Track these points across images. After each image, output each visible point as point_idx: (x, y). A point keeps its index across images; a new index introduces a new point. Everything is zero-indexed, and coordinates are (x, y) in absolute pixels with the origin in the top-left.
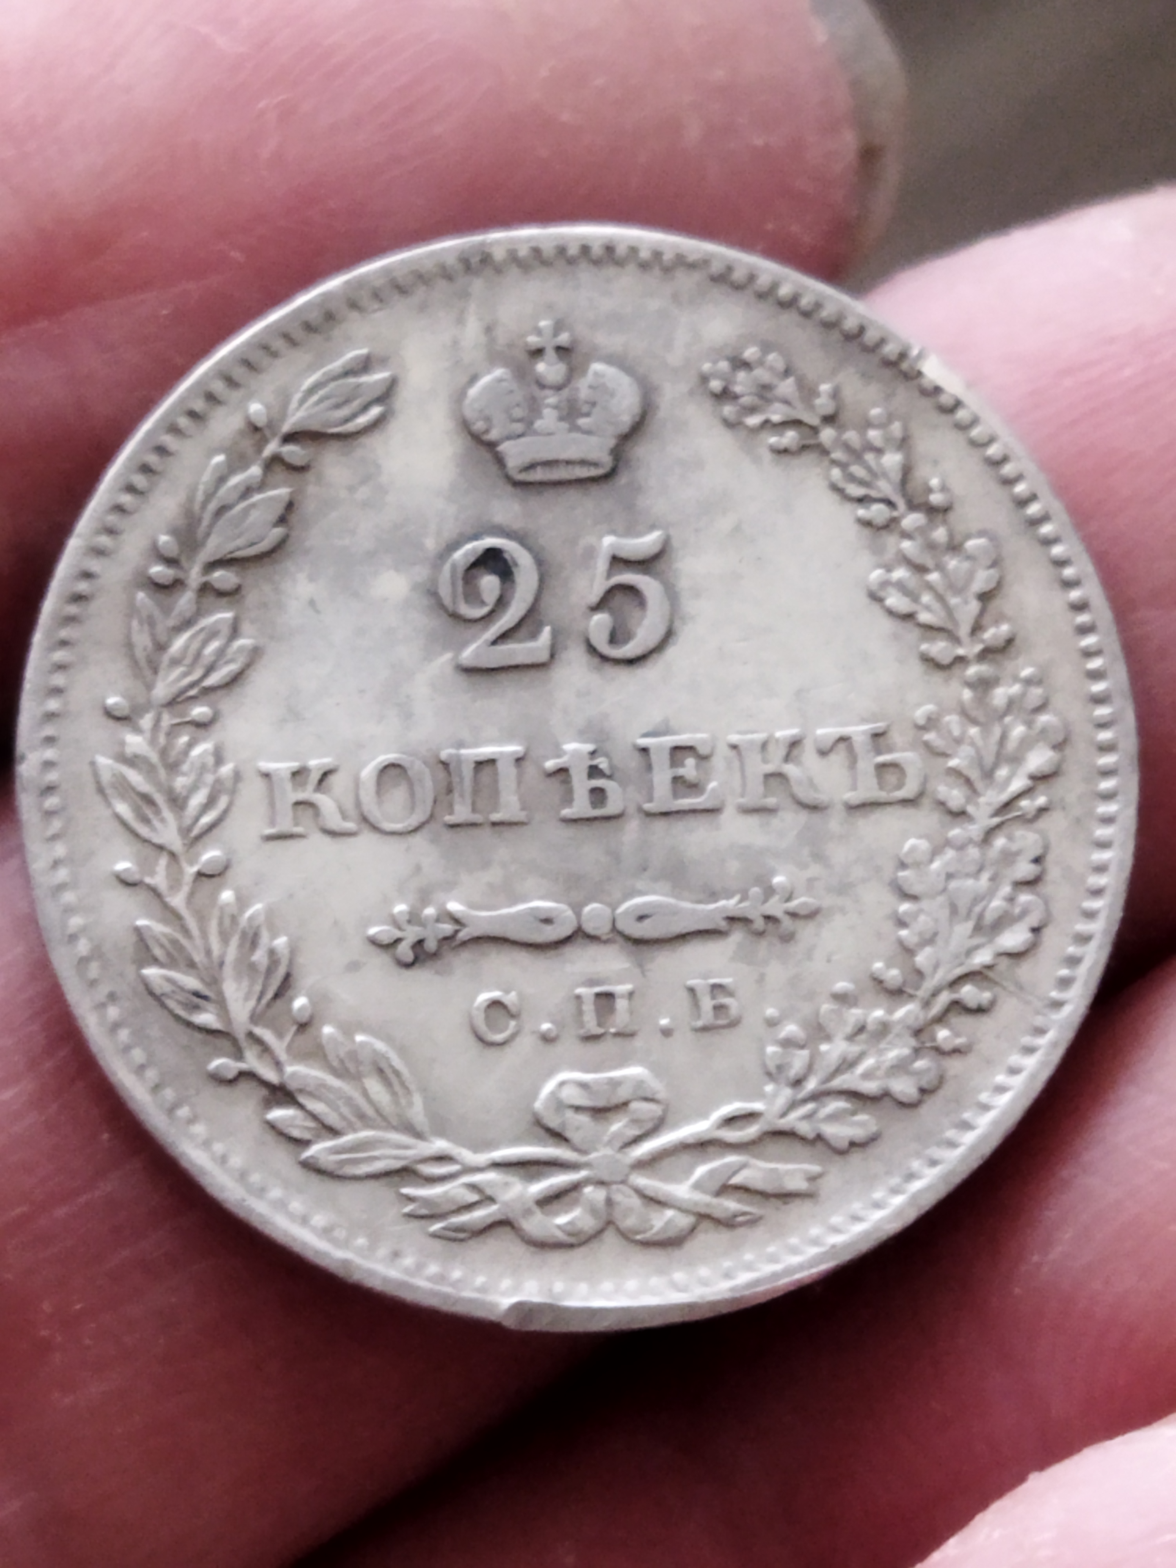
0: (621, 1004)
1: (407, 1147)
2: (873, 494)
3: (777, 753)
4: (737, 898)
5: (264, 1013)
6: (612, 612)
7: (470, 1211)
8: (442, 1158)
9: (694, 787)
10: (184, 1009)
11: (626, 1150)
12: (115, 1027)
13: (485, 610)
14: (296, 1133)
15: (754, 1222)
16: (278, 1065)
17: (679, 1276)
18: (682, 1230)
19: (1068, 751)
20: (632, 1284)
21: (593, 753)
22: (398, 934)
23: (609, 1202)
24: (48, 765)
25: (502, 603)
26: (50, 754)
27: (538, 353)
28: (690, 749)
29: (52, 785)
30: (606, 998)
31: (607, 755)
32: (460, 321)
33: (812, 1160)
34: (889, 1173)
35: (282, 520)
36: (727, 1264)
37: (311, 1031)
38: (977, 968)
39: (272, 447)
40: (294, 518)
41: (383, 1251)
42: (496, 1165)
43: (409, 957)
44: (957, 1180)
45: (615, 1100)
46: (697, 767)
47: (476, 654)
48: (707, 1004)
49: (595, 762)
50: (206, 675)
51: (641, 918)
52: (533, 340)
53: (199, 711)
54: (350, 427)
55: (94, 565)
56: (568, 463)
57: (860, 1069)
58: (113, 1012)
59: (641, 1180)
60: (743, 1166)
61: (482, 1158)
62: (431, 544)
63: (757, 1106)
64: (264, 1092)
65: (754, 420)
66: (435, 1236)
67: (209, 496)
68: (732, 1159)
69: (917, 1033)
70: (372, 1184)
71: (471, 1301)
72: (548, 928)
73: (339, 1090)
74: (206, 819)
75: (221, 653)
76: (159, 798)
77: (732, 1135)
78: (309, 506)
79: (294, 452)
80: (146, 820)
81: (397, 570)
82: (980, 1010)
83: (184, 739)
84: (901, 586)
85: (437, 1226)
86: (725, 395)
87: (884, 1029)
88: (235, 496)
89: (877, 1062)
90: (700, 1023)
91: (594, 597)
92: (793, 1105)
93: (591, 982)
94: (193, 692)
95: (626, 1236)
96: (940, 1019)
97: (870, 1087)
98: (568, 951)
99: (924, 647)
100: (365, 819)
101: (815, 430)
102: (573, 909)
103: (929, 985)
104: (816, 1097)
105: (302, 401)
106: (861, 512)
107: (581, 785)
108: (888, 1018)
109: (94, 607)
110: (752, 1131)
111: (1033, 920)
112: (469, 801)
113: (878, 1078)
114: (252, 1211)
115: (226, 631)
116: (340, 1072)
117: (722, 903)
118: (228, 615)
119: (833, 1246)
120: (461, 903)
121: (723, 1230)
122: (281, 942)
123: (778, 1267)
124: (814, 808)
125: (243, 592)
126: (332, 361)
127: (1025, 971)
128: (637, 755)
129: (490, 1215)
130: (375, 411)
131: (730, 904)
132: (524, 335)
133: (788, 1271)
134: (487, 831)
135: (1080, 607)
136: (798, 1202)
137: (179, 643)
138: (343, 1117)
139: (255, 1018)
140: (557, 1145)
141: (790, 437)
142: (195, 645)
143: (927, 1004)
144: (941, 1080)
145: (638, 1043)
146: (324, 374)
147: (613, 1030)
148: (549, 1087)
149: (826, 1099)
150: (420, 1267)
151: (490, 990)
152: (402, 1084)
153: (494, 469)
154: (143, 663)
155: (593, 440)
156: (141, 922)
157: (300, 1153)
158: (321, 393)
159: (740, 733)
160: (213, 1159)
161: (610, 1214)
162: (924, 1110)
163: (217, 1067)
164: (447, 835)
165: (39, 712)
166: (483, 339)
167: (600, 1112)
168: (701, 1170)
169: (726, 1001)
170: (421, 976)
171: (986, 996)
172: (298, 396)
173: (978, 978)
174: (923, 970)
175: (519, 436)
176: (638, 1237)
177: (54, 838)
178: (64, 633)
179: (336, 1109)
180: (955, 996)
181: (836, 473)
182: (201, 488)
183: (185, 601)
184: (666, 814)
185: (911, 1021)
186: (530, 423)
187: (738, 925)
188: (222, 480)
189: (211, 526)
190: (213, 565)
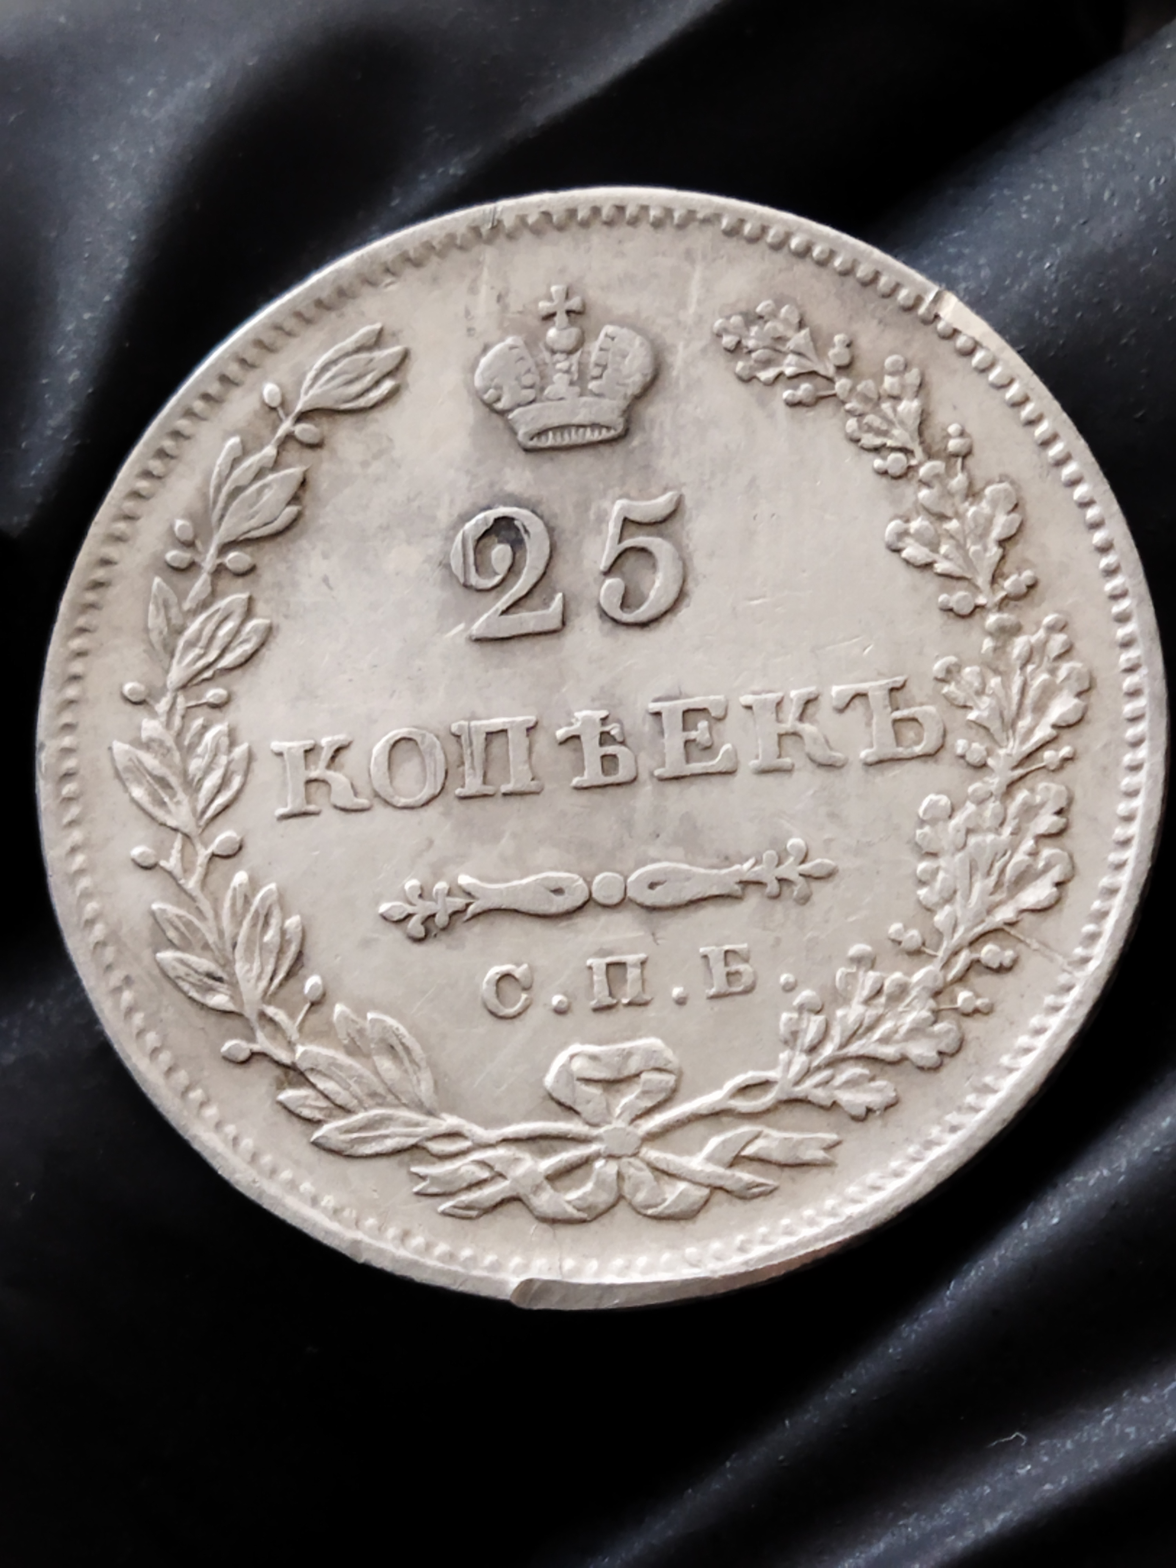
0: (633, 973)
1: (417, 1124)
2: (890, 443)
3: (791, 713)
4: (751, 861)
5: (275, 994)
6: (623, 576)
7: (481, 1189)
8: (453, 1135)
9: (709, 749)
10: (197, 991)
11: (639, 1122)
12: (130, 1011)
13: (497, 579)
14: (306, 1112)
15: (770, 1192)
16: (291, 1046)
17: (691, 1251)
18: (694, 1203)
19: (1094, 697)
20: (642, 1261)
21: (604, 720)
22: (410, 909)
23: (620, 1176)
24: (67, 751)
25: (513, 570)
26: (67, 741)
27: (549, 317)
28: (702, 711)
29: (71, 772)
30: (616, 968)
31: (619, 721)
32: (473, 290)
33: (831, 1129)
34: (908, 1141)
35: (295, 499)
36: (740, 1238)
37: (324, 1009)
38: (1000, 925)
39: (286, 426)
40: (307, 497)
41: (392, 1232)
42: (506, 1141)
43: (420, 932)
44: (979, 1144)
45: (626, 1073)
46: (710, 729)
47: (488, 623)
48: (719, 970)
49: (607, 729)
50: (221, 656)
51: (652, 886)
52: (544, 306)
53: (213, 693)
54: (362, 402)
55: (112, 551)
56: (579, 426)
57: (877, 1034)
58: (127, 996)
59: (652, 1153)
60: (757, 1136)
61: (494, 1134)
62: (444, 516)
63: (771, 1074)
64: (278, 1072)
65: (767, 374)
66: (444, 1214)
67: (223, 480)
68: (746, 1129)
69: (936, 994)
70: (383, 1163)
71: (481, 1279)
72: (558, 899)
73: (350, 1067)
74: (220, 800)
75: (237, 632)
76: (174, 781)
77: (743, 1104)
78: (322, 483)
79: (305, 431)
80: (162, 804)
81: (409, 543)
82: (1001, 970)
83: (198, 722)
84: (919, 536)
85: (446, 1205)
86: (736, 350)
87: (903, 990)
88: (250, 475)
89: (895, 1025)
90: (713, 991)
91: (604, 563)
92: (808, 1073)
93: (602, 953)
94: (207, 674)
95: (638, 1211)
96: (961, 979)
97: (889, 1051)
98: (582, 922)
99: (943, 598)
100: (377, 795)
101: (830, 380)
102: (585, 880)
103: (947, 945)
104: (833, 1063)
105: (316, 378)
106: (878, 463)
107: (592, 751)
108: (906, 979)
109: (111, 593)
110: (768, 1099)
111: (1055, 874)
112: (479, 773)
113: (898, 1042)
114: (262, 1193)
115: (239, 612)
116: (353, 1050)
117: (737, 867)
118: (244, 596)
119: (850, 1217)
120: (472, 876)
121: (739, 1203)
122: (293, 922)
123: (792, 1240)
124: (830, 766)
125: (259, 571)
126: (344, 339)
127: (1050, 925)
128: (650, 718)
129: (502, 1191)
130: (387, 385)
131: (746, 869)
132: (536, 301)
133: (801, 1244)
134: (500, 800)
135: (1105, 549)
136: (815, 1171)
137: (194, 626)
138: (355, 1097)
139: (268, 997)
140: (567, 1119)
141: (804, 389)
142: (211, 626)
143: (947, 965)
144: (961, 1045)
145: (650, 1012)
146: (336, 351)
147: (625, 1001)
148: (561, 1058)
149: (843, 1066)
150: (429, 1247)
151: (502, 964)
152: (413, 1061)
153: (506, 437)
154: (158, 647)
155: (606, 403)
156: (155, 906)
157: (312, 1134)
158: (334, 369)
159: (754, 693)
160: (225, 1141)
161: (620, 1188)
162: (944, 1073)
163: (230, 1048)
164: (459, 808)
165: (59, 699)
166: (495, 307)
167: (612, 1084)
168: (714, 1142)
169: (741, 967)
170: (433, 950)
171: (1008, 955)
172: (311, 375)
173: (1000, 935)
174: (941, 930)
175: (531, 402)
176: (650, 1212)
177: (72, 824)
178: (81, 621)
179: (347, 1088)
180: (975, 956)
181: (852, 424)
182: (216, 470)
183: (200, 585)
184: (677, 778)
185: (930, 984)
186: (542, 389)
187: (751, 889)
188: (235, 462)
189: (225, 508)
190: (225, 548)
